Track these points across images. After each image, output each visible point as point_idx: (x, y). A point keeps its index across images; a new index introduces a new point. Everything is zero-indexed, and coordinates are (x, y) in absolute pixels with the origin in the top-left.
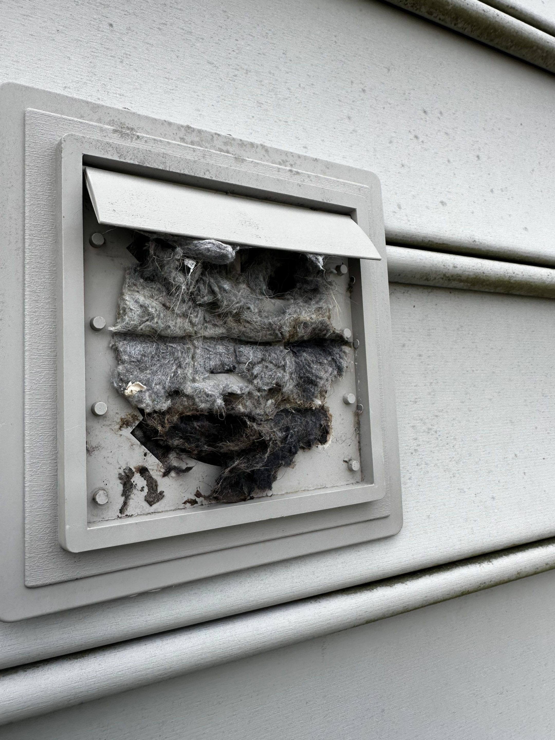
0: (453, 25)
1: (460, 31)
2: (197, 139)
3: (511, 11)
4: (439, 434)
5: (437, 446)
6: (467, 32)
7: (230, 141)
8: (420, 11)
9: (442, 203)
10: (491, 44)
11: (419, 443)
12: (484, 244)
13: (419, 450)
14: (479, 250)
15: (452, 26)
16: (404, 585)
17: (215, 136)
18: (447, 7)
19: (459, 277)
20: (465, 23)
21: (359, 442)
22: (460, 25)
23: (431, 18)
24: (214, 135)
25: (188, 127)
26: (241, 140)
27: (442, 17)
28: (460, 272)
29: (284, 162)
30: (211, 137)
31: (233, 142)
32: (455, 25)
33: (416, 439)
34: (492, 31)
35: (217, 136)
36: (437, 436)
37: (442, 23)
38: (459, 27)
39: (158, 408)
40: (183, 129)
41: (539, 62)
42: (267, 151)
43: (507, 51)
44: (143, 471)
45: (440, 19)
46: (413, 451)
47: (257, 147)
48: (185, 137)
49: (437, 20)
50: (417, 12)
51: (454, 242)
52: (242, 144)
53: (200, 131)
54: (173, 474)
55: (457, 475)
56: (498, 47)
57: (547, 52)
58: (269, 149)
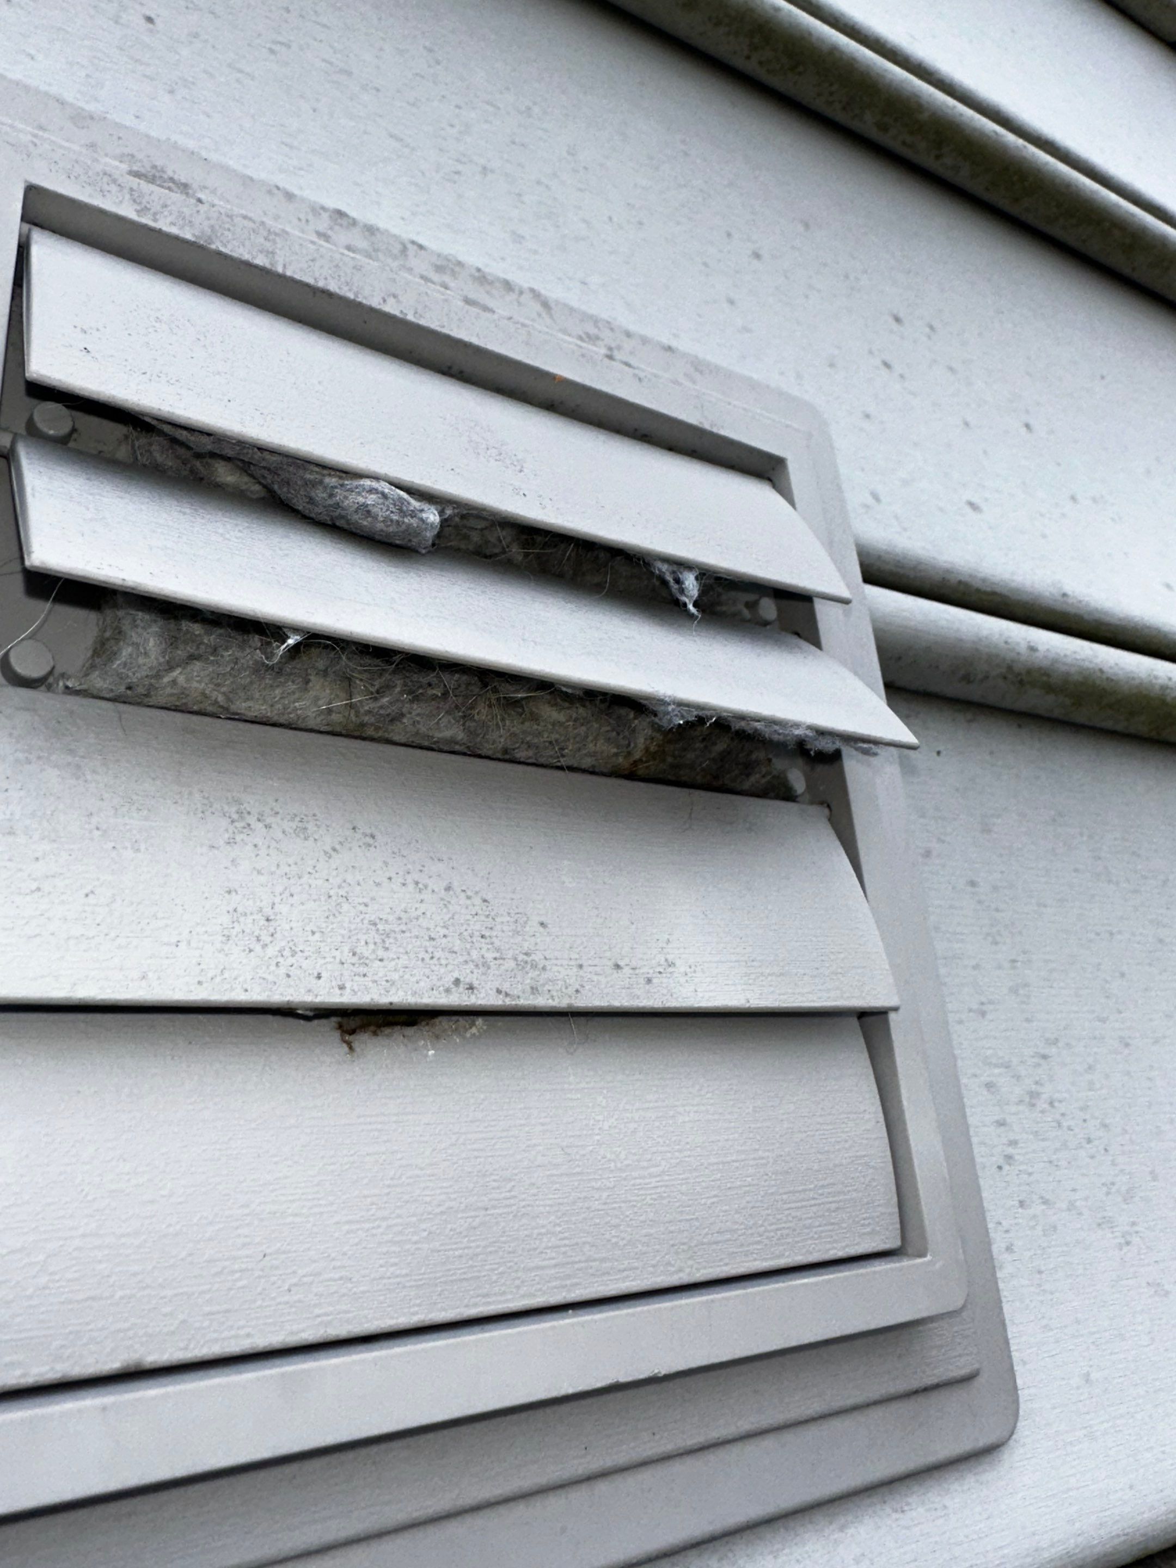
2: (362, 244)
4: (1063, 1110)
5: (1065, 1145)
7: (451, 266)
9: (972, 505)
11: (1012, 1136)
12: (1088, 604)
13: (1017, 1157)
14: (1078, 618)
17: (412, 249)
19: (1045, 678)
24: (410, 246)
25: (340, 214)
26: (479, 270)
28: (1046, 663)
30: (399, 247)
31: (457, 269)
32: (936, 159)
33: (1001, 1123)
35: (415, 247)
36: (1058, 1117)
38: (945, 165)
40: (325, 216)
42: (546, 305)
43: (1049, 228)
45: (903, 143)
46: (1001, 1162)
47: (521, 293)
48: (330, 233)
49: (896, 147)
51: (1017, 590)
52: (481, 278)
53: (371, 230)
55: (1136, 1239)
58: (553, 305)
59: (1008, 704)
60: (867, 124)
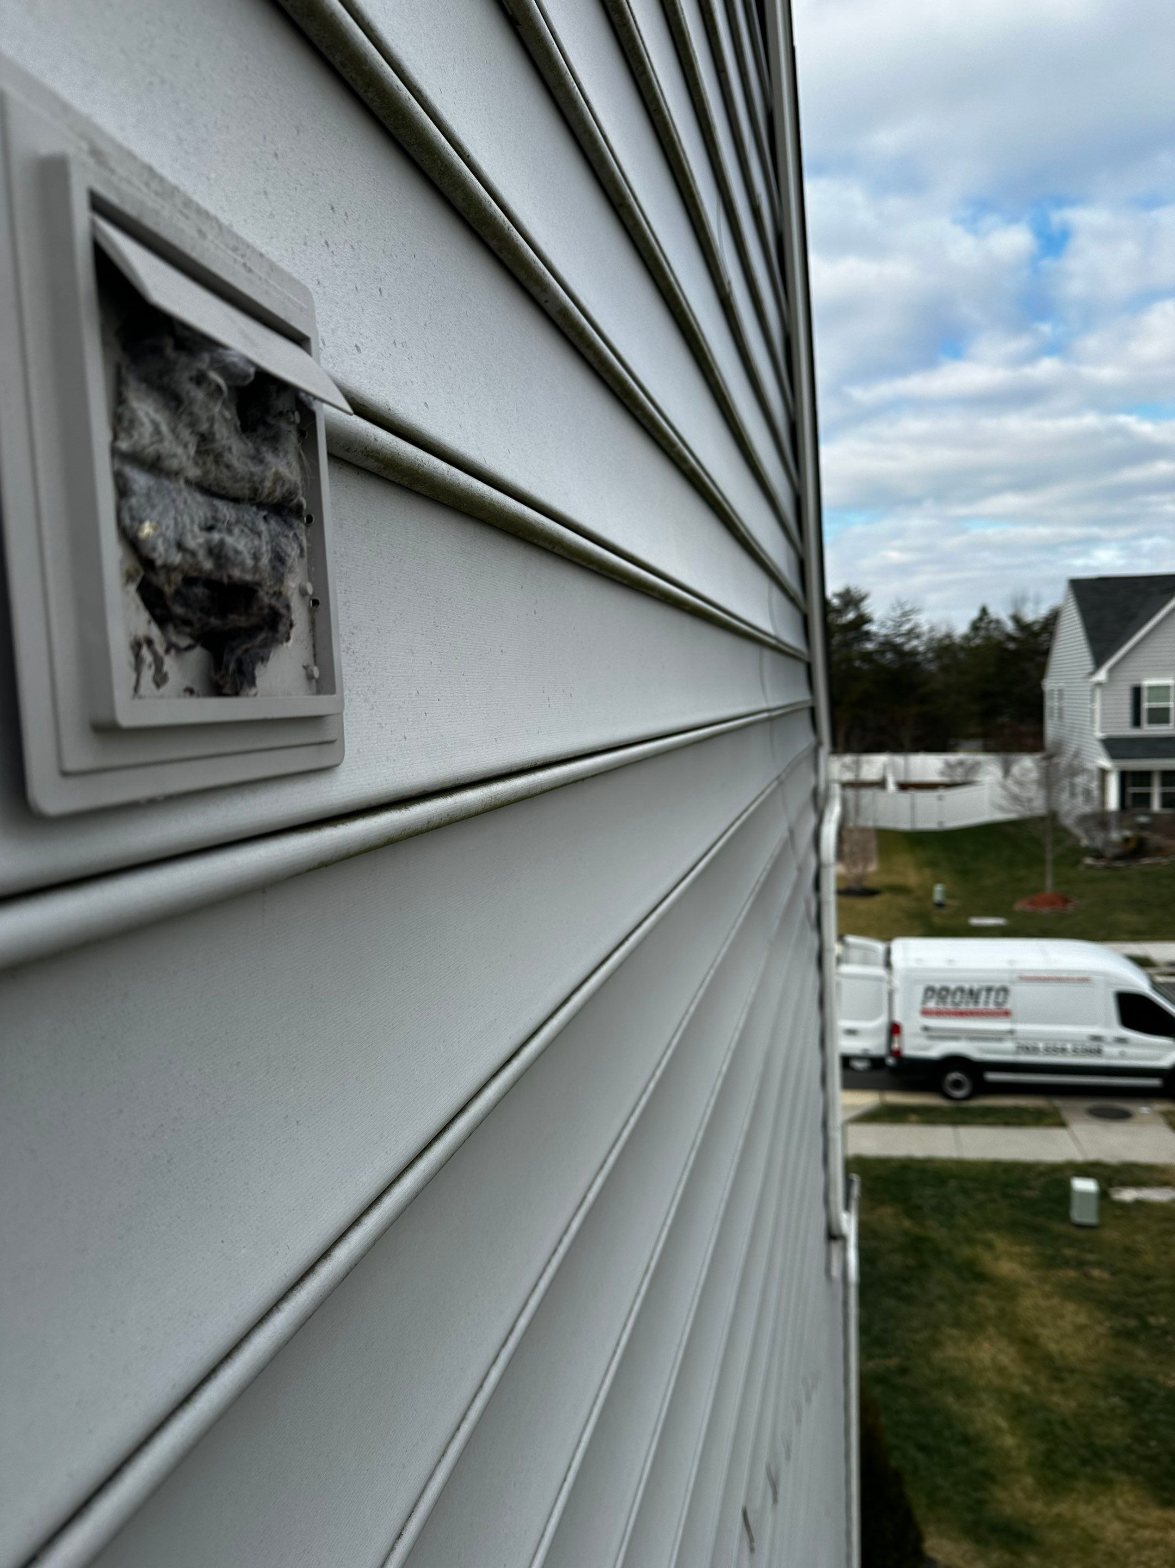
0: (363, 91)
1: (368, 101)
3: (416, 93)
5: (356, 670)
6: (375, 106)
8: (333, 57)
9: (357, 347)
10: (393, 131)
14: (392, 422)
15: (361, 92)
16: (345, 826)
18: (364, 67)
19: (377, 455)
20: (377, 95)
21: (314, 646)
22: (370, 95)
23: (343, 71)
27: (354, 76)
28: (379, 448)
29: (235, 249)
32: (365, 91)
34: (400, 117)
37: (351, 82)
38: (369, 96)
39: (170, 560)
41: (435, 176)
43: (407, 148)
44: (150, 642)
45: (351, 77)
49: (347, 77)
50: (330, 58)
51: (373, 405)
54: (173, 652)
55: (375, 708)
56: (400, 140)
57: (446, 166)
59: (359, 463)
60: (336, 60)
